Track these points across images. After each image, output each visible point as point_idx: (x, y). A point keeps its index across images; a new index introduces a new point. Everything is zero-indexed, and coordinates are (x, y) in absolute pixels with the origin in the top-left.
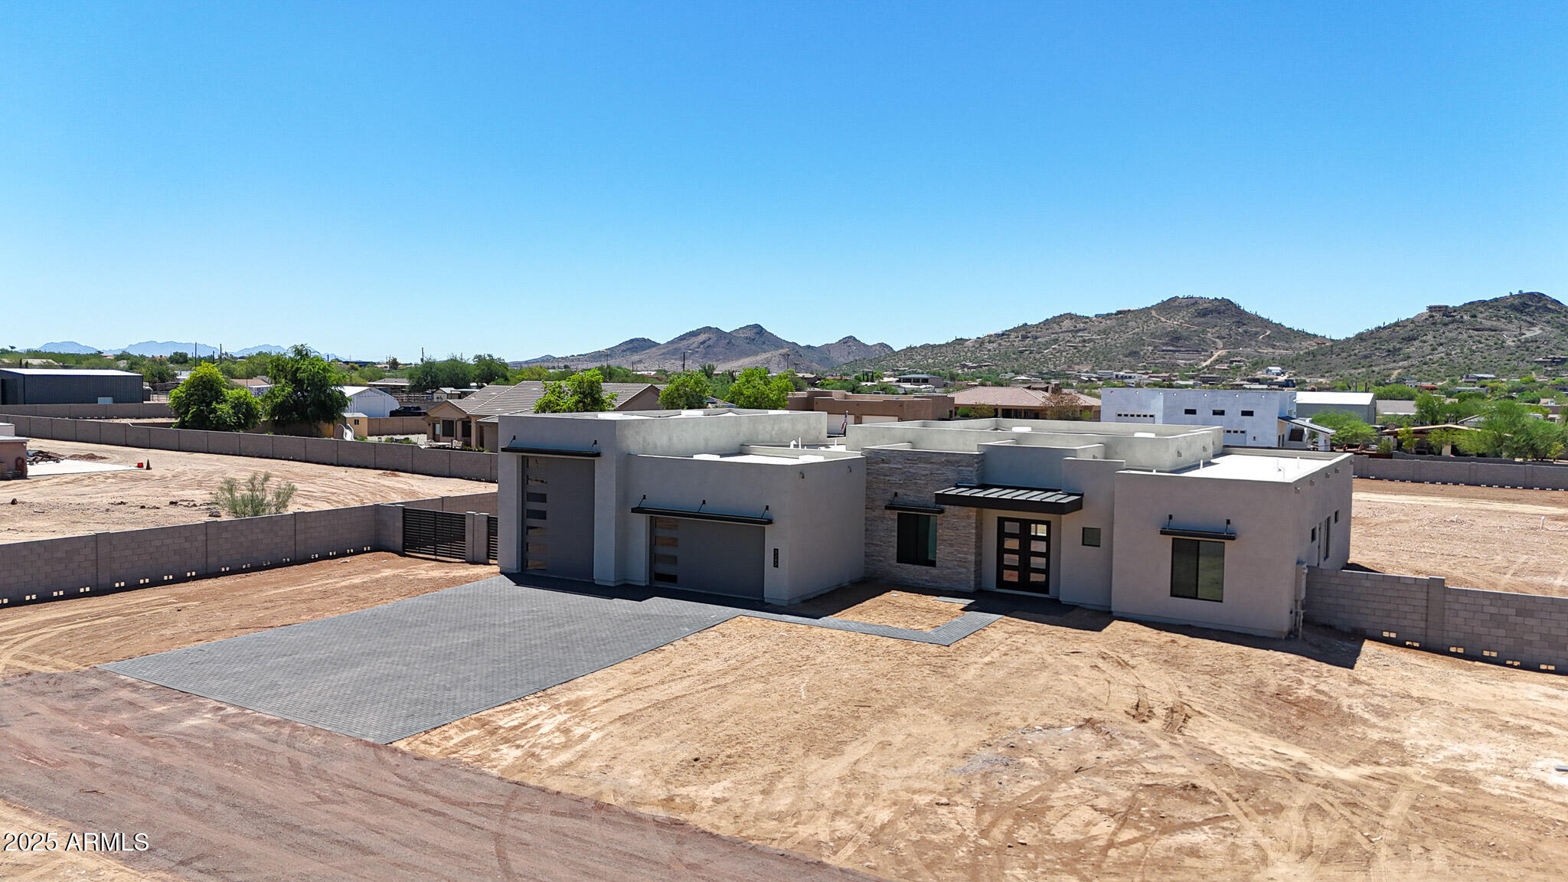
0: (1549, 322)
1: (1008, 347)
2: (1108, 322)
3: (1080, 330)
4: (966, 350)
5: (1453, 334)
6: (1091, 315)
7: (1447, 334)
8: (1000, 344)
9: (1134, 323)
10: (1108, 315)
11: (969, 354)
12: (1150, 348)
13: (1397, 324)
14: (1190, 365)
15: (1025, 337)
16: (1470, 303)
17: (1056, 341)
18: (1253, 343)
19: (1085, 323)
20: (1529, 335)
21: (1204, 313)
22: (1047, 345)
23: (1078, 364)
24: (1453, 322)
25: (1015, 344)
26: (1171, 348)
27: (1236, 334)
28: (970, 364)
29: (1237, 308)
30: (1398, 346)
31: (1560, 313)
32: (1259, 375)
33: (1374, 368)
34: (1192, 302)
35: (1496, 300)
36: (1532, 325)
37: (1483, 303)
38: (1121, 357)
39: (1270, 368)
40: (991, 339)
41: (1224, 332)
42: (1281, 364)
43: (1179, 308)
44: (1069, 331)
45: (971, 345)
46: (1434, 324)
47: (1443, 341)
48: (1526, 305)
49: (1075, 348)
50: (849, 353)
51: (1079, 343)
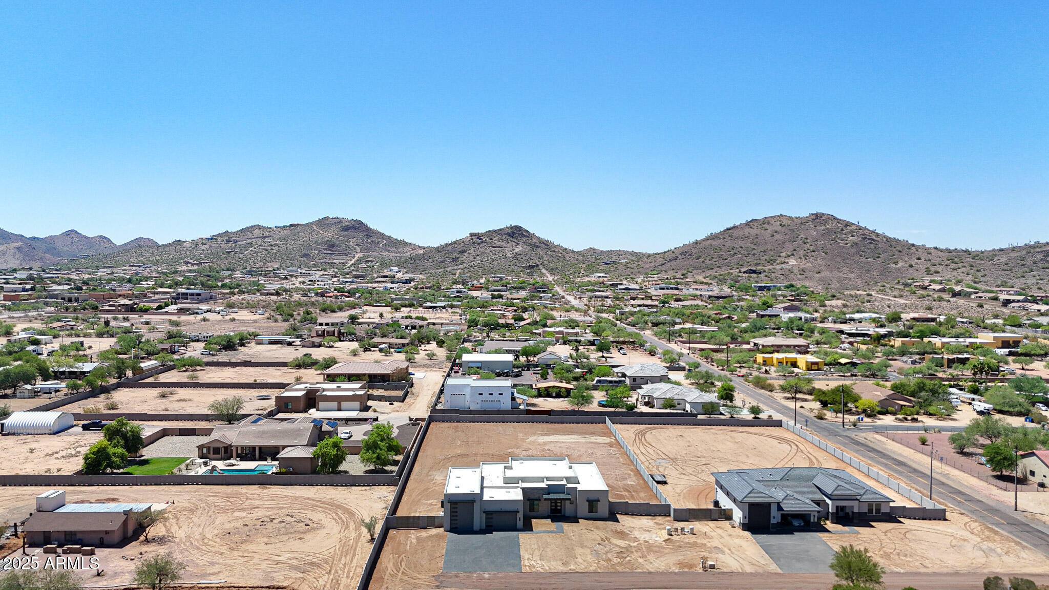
0: (524, 243)
1: (218, 248)
2: (285, 231)
3: (266, 237)
4: (185, 249)
5: (483, 250)
6: (273, 226)
7: (480, 249)
8: (210, 246)
9: (302, 234)
10: (284, 227)
11: (188, 253)
12: (316, 252)
13: (455, 243)
14: (343, 263)
15: (228, 241)
16: (489, 231)
17: (251, 245)
18: (377, 249)
19: (270, 232)
20: (517, 250)
21: (346, 229)
22: (246, 247)
23: (270, 262)
24: (482, 242)
25: (222, 246)
26: (329, 252)
27: (367, 243)
28: (192, 261)
29: (365, 226)
30: (457, 256)
31: (529, 237)
32: (386, 272)
33: (447, 269)
34: (338, 221)
35: (500, 230)
36: (518, 244)
37: (495, 231)
38: (298, 257)
39: (392, 268)
40: (202, 242)
41: (360, 242)
42: (398, 266)
43: (330, 225)
44: (259, 238)
45: (188, 246)
46: (473, 243)
47: (479, 253)
48: (513, 232)
49: (266, 250)
50: (72, 243)
51: (268, 246)
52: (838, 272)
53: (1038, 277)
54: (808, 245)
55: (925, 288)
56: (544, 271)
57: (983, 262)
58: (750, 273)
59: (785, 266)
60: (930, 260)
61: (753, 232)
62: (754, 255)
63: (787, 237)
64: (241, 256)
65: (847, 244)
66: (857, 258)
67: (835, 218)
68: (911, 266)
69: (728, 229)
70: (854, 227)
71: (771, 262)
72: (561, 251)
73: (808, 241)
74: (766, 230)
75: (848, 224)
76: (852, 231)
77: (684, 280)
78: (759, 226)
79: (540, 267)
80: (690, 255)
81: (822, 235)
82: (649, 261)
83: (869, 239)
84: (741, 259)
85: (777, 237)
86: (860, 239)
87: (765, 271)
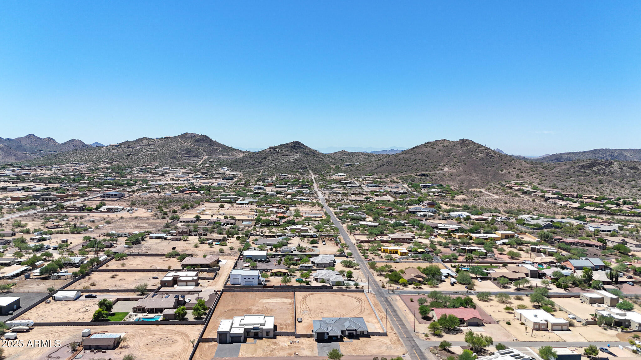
0: (301, 152)
1: (121, 152)
2: (162, 142)
3: (151, 145)
5: (276, 157)
6: (154, 138)
7: (275, 157)
8: (118, 150)
9: (172, 144)
10: (161, 138)
13: (260, 152)
15: (128, 148)
16: (281, 145)
17: (142, 150)
18: (216, 153)
19: (153, 141)
20: (296, 157)
21: (198, 141)
22: (139, 152)
24: (276, 152)
25: (125, 150)
26: (188, 156)
27: (210, 150)
29: (209, 139)
30: (262, 161)
31: (304, 148)
32: (221, 170)
34: (193, 136)
35: (287, 144)
36: (297, 153)
37: (284, 145)
39: (224, 168)
40: (113, 147)
41: (206, 149)
42: (227, 165)
43: (188, 138)
44: (147, 145)
45: (104, 150)
46: (271, 153)
47: (274, 159)
48: (295, 146)
49: (151, 154)
50: (32, 142)
51: (152, 151)
52: (470, 175)
53: (573, 181)
54: (456, 159)
55: (511, 188)
56: (310, 171)
57: (547, 171)
58: (422, 176)
59: (441, 172)
60: (520, 169)
61: (427, 150)
62: (426, 164)
63: (445, 154)
64: (136, 157)
65: (477, 158)
66: (481, 167)
67: (473, 143)
68: (510, 173)
69: (414, 148)
70: (483, 148)
71: (434, 169)
72: (322, 157)
73: (457, 156)
74: (434, 149)
75: (480, 146)
76: (481, 151)
77: (386, 180)
78: (431, 147)
79: (308, 169)
80: (391, 163)
81: (465, 153)
82: (370, 165)
83: (490, 156)
84: (418, 167)
85: (440, 153)
86: (485, 155)
87: (430, 175)
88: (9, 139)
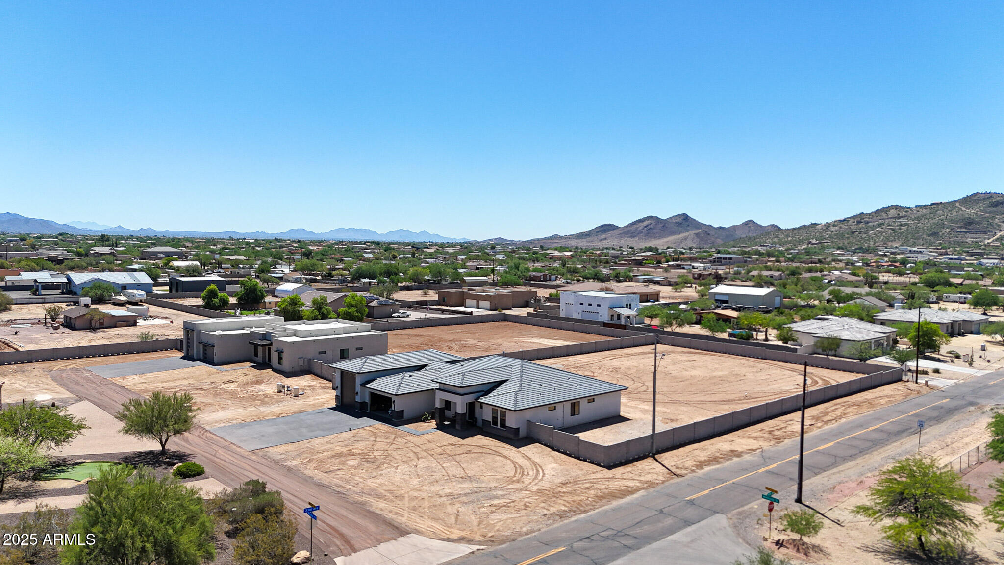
1: (846, 229)
2: (924, 211)
3: (902, 217)
4: (816, 231)
6: (912, 206)
8: (841, 227)
9: (941, 212)
10: (925, 206)
11: (817, 234)
12: (948, 230)
14: (976, 242)
15: (859, 222)
17: (880, 225)
19: (906, 212)
21: (996, 204)
22: (873, 228)
23: (892, 241)
25: (851, 227)
26: (964, 230)
28: (814, 241)
34: (989, 196)
38: (925, 236)
40: (835, 224)
44: (892, 218)
45: (821, 227)
49: (893, 230)
50: (749, 231)
51: (897, 226)
88: (721, 227)
